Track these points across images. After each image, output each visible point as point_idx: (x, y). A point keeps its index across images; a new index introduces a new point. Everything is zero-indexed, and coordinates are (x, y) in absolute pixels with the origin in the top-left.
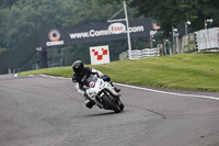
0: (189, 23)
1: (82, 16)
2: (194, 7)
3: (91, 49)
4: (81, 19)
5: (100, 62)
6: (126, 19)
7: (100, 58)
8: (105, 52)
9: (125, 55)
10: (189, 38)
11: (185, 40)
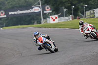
0: (73, 7)
1: (11, 5)
4: (11, 6)
5: (54, 22)
6: (40, 6)
8: (56, 18)
9: (45, 20)
10: (90, 12)
11: (88, 13)
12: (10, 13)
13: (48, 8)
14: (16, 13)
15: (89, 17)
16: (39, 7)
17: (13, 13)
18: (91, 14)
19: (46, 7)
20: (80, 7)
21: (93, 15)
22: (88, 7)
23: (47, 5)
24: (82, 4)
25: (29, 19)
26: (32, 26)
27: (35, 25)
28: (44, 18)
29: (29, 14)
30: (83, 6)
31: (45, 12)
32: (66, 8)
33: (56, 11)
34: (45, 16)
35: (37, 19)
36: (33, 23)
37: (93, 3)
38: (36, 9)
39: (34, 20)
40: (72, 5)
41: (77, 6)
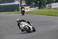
11: (47, 6)
12: (1, 5)
14: (4, 4)
15: (48, 8)
16: (19, 1)
17: (3, 4)
18: (49, 6)
19: (23, 1)
20: (43, 2)
36: (15, 11)
41: (41, 1)
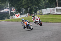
2: (26, 4)
3: (15, 14)
5: (17, 18)
7: (17, 17)
8: (19, 15)
9: (12, 17)
10: (40, 11)
11: (38, 12)
13: (13, 9)
15: (39, 14)
16: (8, 8)
18: (40, 12)
20: (33, 8)
21: (41, 13)
22: (38, 8)
23: (13, 7)
24: (34, 6)
25: (2, 16)
26: (4, 20)
27: (6, 20)
28: (11, 16)
29: (2, 13)
30: (35, 8)
31: (12, 11)
32: (24, 9)
33: (19, 11)
34: (12, 14)
35: (7, 16)
36: (5, 19)
37: (41, 6)
38: (6, 10)
39: (5, 16)
40: (28, 7)
41: (31, 7)
